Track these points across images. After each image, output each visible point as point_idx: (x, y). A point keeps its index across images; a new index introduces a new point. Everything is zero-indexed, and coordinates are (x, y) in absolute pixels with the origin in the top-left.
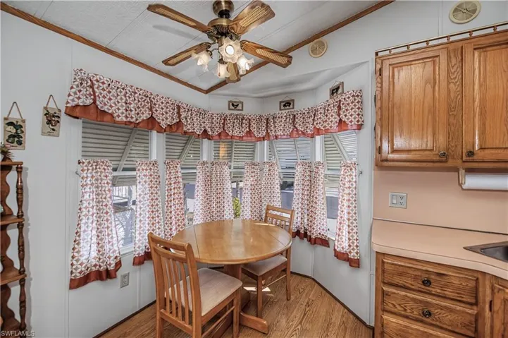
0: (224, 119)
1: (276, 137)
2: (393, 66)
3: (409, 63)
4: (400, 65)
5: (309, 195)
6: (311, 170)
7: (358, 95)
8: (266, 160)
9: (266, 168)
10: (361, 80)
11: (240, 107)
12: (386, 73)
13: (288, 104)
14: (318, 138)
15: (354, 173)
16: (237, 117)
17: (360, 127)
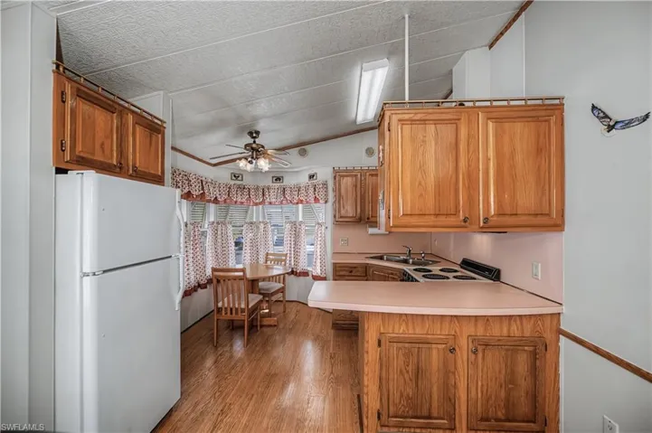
0: (230, 188)
1: (270, 203)
2: (341, 176)
3: (347, 176)
4: (344, 176)
5: (295, 244)
6: (295, 227)
7: (325, 184)
8: (261, 220)
9: (262, 226)
10: (325, 174)
11: (240, 178)
12: (337, 179)
13: (278, 179)
14: (300, 205)
15: (323, 227)
16: (239, 187)
17: (326, 202)
